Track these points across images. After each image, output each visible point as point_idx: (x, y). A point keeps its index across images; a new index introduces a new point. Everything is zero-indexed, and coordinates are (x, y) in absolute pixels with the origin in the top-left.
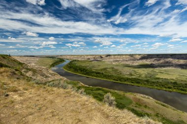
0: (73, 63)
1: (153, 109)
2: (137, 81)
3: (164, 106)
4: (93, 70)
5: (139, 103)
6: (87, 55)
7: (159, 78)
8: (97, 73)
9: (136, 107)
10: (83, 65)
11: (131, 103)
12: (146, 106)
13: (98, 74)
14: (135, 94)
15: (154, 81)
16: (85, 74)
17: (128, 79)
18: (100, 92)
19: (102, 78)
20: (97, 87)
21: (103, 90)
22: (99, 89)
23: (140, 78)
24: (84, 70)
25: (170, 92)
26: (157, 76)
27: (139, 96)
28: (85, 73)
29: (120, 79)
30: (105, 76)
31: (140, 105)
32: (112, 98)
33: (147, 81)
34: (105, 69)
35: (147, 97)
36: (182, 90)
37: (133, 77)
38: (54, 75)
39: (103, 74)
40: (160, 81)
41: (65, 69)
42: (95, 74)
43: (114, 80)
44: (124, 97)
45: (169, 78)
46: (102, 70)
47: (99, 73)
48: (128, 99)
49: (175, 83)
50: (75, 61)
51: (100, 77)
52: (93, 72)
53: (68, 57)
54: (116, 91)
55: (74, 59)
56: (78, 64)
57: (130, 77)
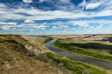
8: (78, 50)
18: (81, 66)
19: (82, 54)
20: (78, 62)
21: (83, 65)
22: (80, 64)
38: (46, 49)
42: (76, 51)
43: (94, 57)
50: (61, 39)
51: (81, 53)
52: (75, 49)
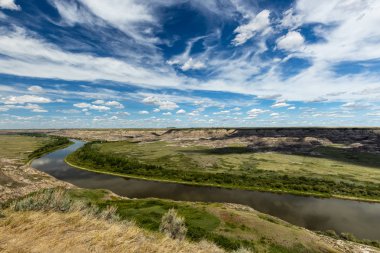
0: (93, 146)
1: (256, 231)
2: (227, 178)
3: (272, 221)
4: (140, 162)
5: (232, 223)
6: (127, 130)
7: (260, 171)
8: (148, 168)
9: (227, 231)
10: (118, 150)
11: (217, 223)
12: (243, 227)
13: (150, 169)
14: (225, 205)
15: (254, 176)
16: (122, 172)
17: (210, 177)
18: (156, 209)
19: (159, 176)
20: (149, 199)
21: (162, 205)
22: (154, 203)
23: (232, 173)
24: (119, 161)
25: (279, 193)
26: (259, 168)
27: (231, 208)
28: (122, 169)
29: (197, 177)
30: (166, 174)
31: (233, 227)
32: (179, 220)
33: (244, 177)
34: (166, 158)
35: (244, 208)
36: (296, 189)
37: (220, 171)
38: (40, 179)
39: (161, 168)
40: (264, 175)
41: (71, 161)
42: (145, 171)
43: (185, 180)
44: (205, 213)
45: (276, 170)
46: (158, 160)
47: (153, 168)
48: (211, 217)
49: (286, 177)
50: (99, 142)
51: (155, 176)
52: (140, 166)
53: (80, 134)
54: (188, 203)
55: (96, 138)
56: (104, 150)
57: (215, 172)
